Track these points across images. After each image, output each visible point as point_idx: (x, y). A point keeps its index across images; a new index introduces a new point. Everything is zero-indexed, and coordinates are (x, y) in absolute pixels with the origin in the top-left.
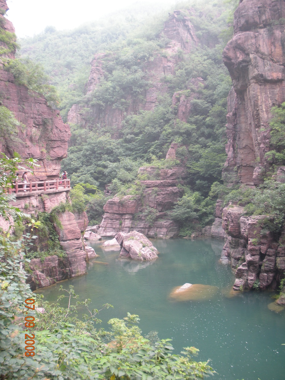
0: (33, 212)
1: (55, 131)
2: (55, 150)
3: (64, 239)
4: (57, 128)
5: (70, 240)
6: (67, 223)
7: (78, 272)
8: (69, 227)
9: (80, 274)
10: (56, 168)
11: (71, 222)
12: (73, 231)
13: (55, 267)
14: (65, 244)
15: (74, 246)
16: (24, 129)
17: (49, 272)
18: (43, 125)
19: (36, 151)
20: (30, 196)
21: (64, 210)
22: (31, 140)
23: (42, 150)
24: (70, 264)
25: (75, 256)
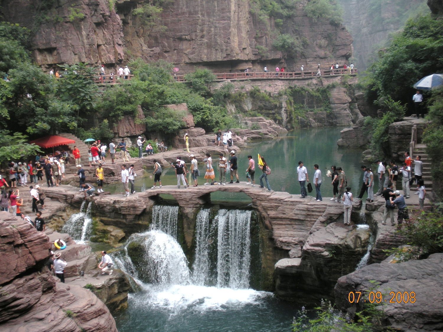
0: (313, 87)
1: (338, 39)
2: (340, 51)
3: (333, 103)
4: (340, 37)
5: (337, 104)
6: (336, 94)
7: (342, 123)
8: (337, 96)
9: (343, 124)
10: (342, 62)
11: (339, 94)
12: (339, 98)
13: (324, 118)
14: (332, 106)
15: (340, 108)
16: (314, 41)
17: (320, 120)
18: (328, 37)
19: (322, 53)
20: (311, 79)
21: (334, 86)
22: (320, 47)
23: (326, 52)
24: (336, 118)
25: (339, 114)
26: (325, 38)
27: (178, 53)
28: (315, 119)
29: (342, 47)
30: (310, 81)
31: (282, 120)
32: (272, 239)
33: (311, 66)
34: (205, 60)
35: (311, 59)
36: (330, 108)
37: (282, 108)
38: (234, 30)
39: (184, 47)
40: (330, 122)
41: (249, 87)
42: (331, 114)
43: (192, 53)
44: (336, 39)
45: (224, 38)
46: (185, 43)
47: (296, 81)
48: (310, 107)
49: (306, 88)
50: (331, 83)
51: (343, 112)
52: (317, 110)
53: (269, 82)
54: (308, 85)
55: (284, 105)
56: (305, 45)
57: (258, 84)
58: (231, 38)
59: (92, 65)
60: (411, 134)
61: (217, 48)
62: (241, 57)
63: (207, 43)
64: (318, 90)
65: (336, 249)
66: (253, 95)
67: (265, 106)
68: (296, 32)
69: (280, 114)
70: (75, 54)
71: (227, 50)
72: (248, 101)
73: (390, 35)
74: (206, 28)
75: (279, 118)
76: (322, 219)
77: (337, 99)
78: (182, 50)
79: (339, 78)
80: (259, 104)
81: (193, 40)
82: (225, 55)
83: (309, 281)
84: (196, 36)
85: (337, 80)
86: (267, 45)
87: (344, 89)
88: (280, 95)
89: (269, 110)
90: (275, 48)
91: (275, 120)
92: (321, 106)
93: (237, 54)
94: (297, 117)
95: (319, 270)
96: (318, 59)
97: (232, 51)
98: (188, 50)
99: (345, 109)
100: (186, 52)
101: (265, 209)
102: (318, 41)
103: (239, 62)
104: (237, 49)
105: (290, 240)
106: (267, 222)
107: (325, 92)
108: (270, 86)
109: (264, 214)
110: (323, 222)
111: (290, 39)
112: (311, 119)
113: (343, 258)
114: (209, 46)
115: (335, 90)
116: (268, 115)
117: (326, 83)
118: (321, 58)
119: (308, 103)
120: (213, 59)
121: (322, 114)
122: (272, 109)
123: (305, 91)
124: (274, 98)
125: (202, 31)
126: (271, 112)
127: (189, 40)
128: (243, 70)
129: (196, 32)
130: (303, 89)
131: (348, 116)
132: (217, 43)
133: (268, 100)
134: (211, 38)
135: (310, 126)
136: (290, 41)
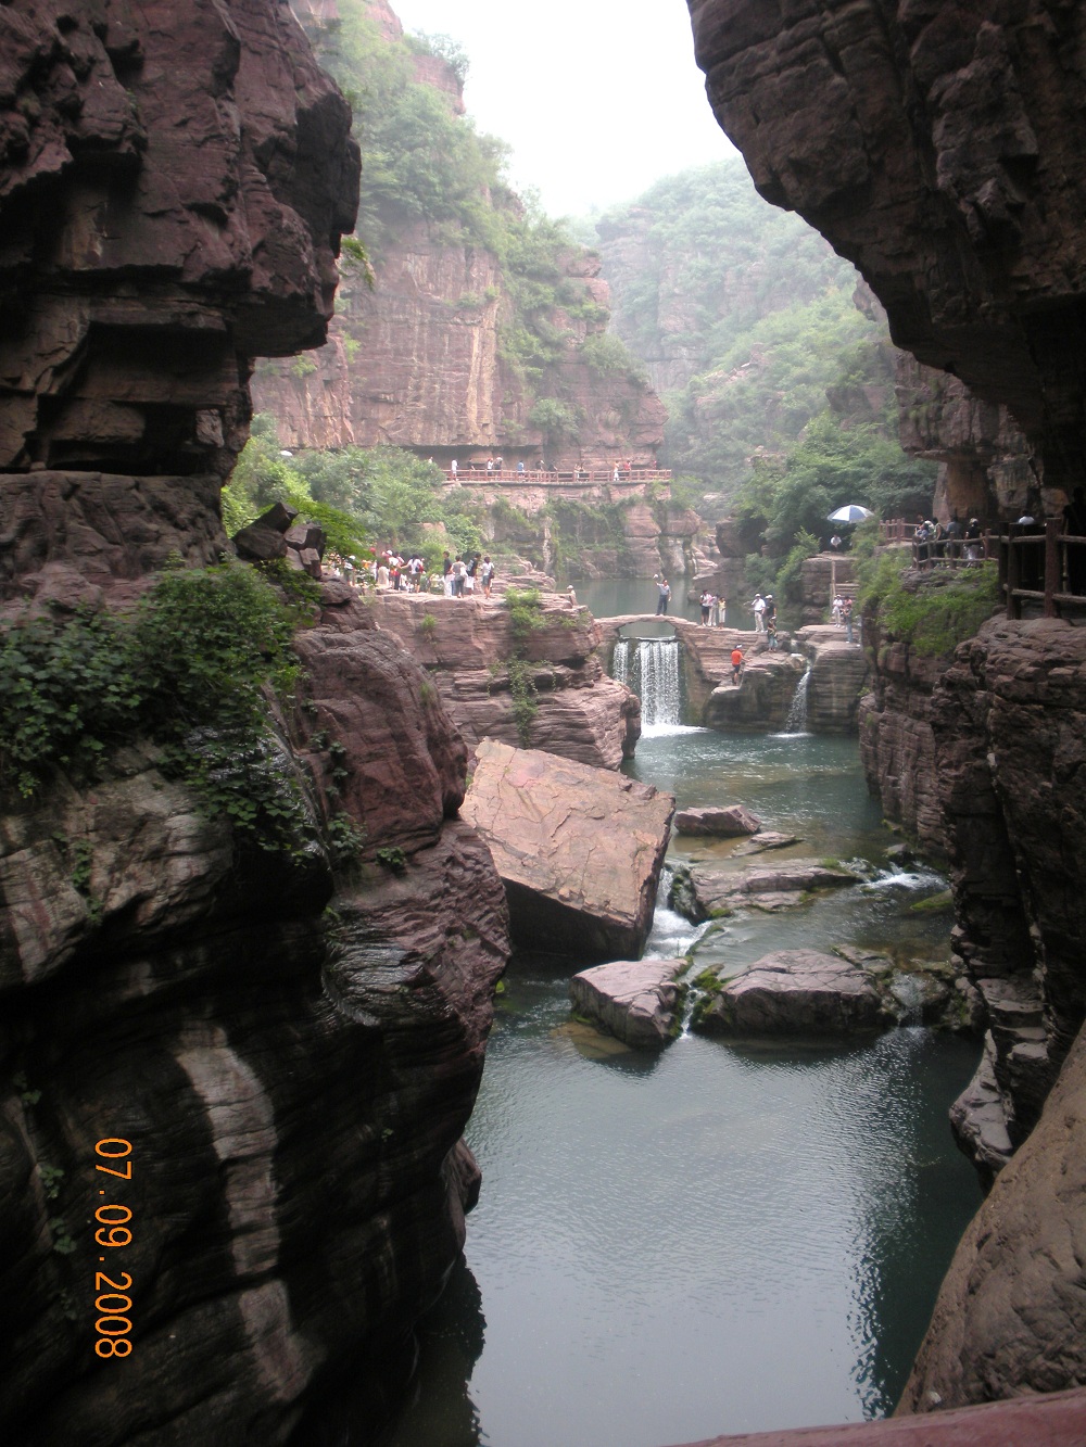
0: (593, 503)
1: (641, 413)
2: (643, 435)
3: (629, 534)
4: (643, 409)
5: (637, 536)
6: (636, 517)
8: (637, 522)
11: (642, 517)
12: (641, 527)
13: (612, 563)
14: (629, 540)
15: (642, 544)
16: (596, 413)
17: (604, 566)
18: (623, 408)
19: (610, 437)
20: (590, 486)
21: (632, 503)
22: (607, 425)
23: (619, 436)
24: (635, 563)
25: (641, 555)
26: (617, 408)
27: (367, 426)
28: (595, 564)
29: (648, 428)
30: (587, 491)
31: (544, 562)
32: (699, 672)
33: (588, 462)
34: (418, 442)
35: (590, 449)
36: (624, 544)
37: (543, 539)
38: (472, 390)
39: (381, 415)
40: (623, 571)
41: (491, 500)
42: (626, 555)
43: (395, 429)
44: (637, 412)
45: (457, 403)
46: (382, 407)
47: (561, 490)
48: (587, 541)
49: (580, 503)
50: (627, 497)
51: (647, 551)
52: (599, 547)
53: (524, 491)
54: (584, 498)
55: (547, 534)
56: (581, 421)
57: (507, 492)
58: (468, 405)
59: (315, 449)
60: (830, 572)
61: (441, 422)
62: (480, 441)
63: (425, 411)
64: (602, 509)
65: (778, 670)
66: (498, 512)
67: (516, 534)
68: (563, 394)
69: (541, 551)
70: (294, 430)
71: (459, 426)
72: (489, 523)
73: (695, 383)
74: (425, 383)
75: (539, 557)
76: (754, 648)
77: (639, 527)
78: (377, 420)
79: (641, 487)
80: (507, 530)
81: (398, 403)
82: (455, 437)
83: (747, 707)
84: (406, 396)
85: (639, 491)
86: (519, 420)
87: (650, 510)
88: (541, 514)
89: (524, 542)
90: (533, 426)
91: (533, 561)
92: (607, 540)
93: (475, 435)
94: (564, 559)
95: (760, 693)
96: (602, 449)
97: (468, 428)
98: (388, 422)
99: (652, 548)
100: (383, 425)
101: (692, 640)
102: (604, 414)
103: (477, 449)
104: (475, 428)
105: (721, 671)
106: (694, 655)
107: (616, 513)
108: (525, 497)
109: (691, 645)
110: (754, 652)
111: (557, 408)
112: (588, 563)
113: (784, 678)
114: (428, 417)
115: (635, 510)
116: (521, 552)
117: (617, 496)
118: (609, 448)
119: (583, 534)
120: (433, 441)
121: (609, 555)
122: (528, 542)
123: (578, 509)
124: (532, 519)
125: (418, 388)
126: (527, 546)
127: (391, 404)
128: (478, 466)
129: (406, 388)
130: (573, 505)
131: (657, 560)
132: (443, 412)
133: (523, 525)
134: (432, 403)
135: (588, 576)
136: (560, 413)
